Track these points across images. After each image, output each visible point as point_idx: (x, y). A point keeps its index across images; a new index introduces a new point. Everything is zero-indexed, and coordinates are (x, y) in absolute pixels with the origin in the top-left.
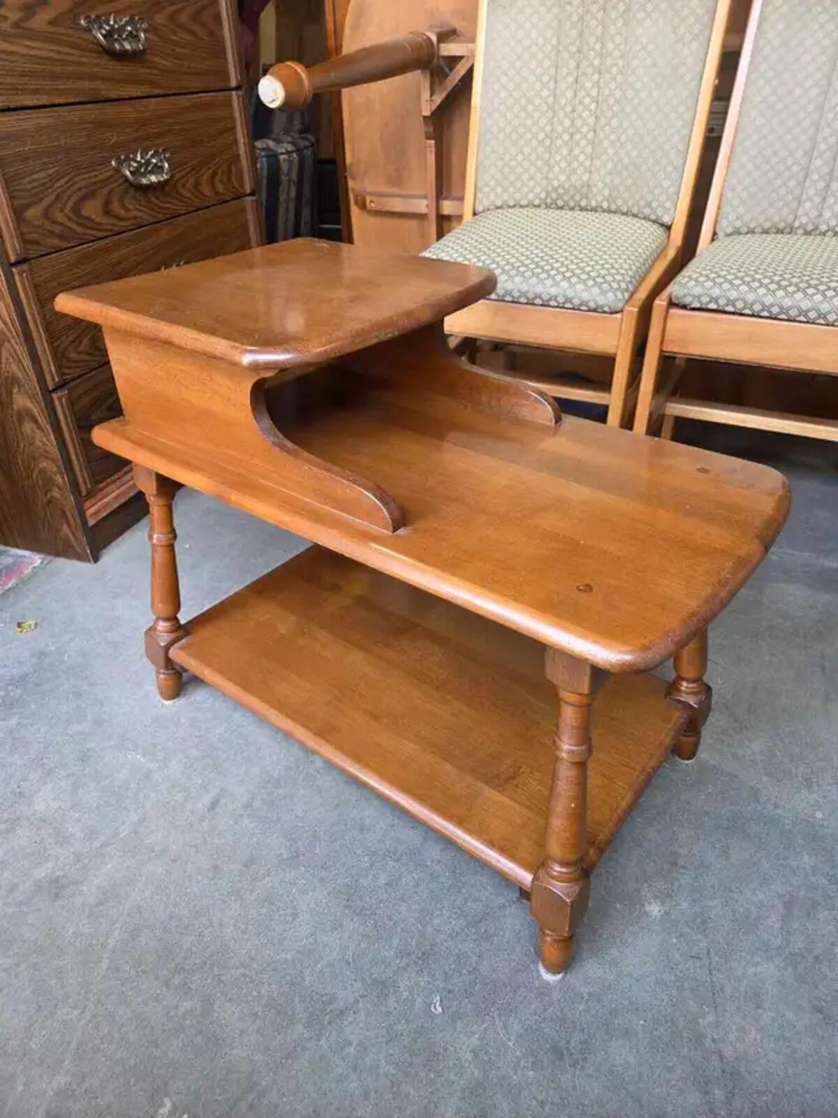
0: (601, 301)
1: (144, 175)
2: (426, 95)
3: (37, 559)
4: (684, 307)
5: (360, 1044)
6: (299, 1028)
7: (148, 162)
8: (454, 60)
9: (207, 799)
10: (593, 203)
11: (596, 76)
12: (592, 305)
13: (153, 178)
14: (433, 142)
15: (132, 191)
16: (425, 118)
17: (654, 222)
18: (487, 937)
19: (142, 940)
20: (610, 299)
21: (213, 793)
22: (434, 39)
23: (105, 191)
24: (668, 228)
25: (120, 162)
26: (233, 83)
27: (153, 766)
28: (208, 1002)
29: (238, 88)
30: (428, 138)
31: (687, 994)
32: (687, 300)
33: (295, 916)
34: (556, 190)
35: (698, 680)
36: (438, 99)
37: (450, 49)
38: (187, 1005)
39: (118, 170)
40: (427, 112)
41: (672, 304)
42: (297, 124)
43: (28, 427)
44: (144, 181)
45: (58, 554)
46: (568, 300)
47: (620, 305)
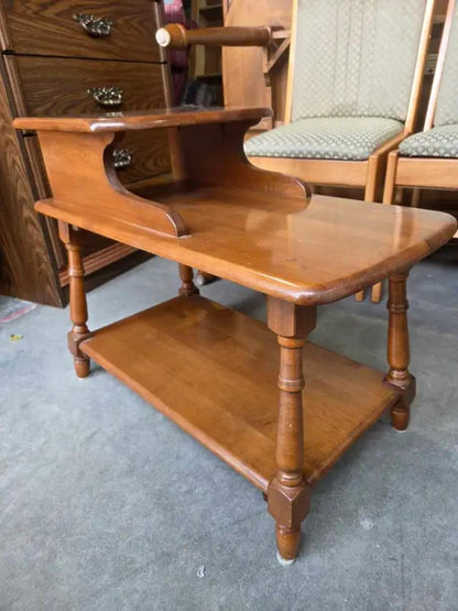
0: (355, 153)
1: (107, 99)
2: (266, 61)
3: (34, 306)
4: (408, 156)
5: (144, 592)
6: (106, 577)
7: (109, 94)
8: (280, 41)
9: (89, 432)
10: (359, 113)
11: (359, 41)
12: (350, 156)
13: (111, 102)
14: (269, 88)
15: (99, 108)
16: (265, 74)
17: (395, 119)
18: (245, 532)
19: (25, 512)
20: (361, 152)
21: (94, 430)
22: (269, 30)
23: (83, 104)
24: (403, 122)
25: (92, 91)
26: (162, 60)
27: (63, 413)
28: (53, 554)
29: (165, 63)
30: (267, 85)
31: (382, 584)
32: (409, 151)
33: (122, 506)
34: (337, 107)
35: (403, 369)
36: (272, 63)
37: (278, 35)
38: (40, 554)
39: (91, 96)
40: (266, 70)
41: (400, 155)
42: (210, 99)
43: (30, 227)
44: (106, 102)
45: (45, 303)
46: (336, 154)
47: (366, 156)
